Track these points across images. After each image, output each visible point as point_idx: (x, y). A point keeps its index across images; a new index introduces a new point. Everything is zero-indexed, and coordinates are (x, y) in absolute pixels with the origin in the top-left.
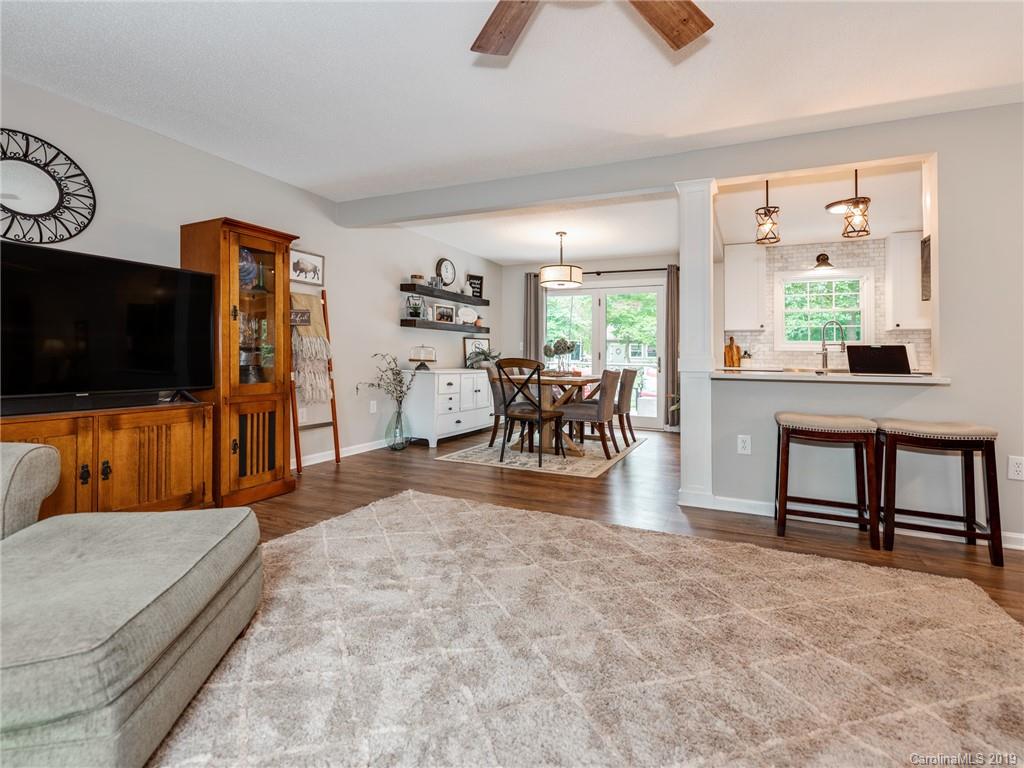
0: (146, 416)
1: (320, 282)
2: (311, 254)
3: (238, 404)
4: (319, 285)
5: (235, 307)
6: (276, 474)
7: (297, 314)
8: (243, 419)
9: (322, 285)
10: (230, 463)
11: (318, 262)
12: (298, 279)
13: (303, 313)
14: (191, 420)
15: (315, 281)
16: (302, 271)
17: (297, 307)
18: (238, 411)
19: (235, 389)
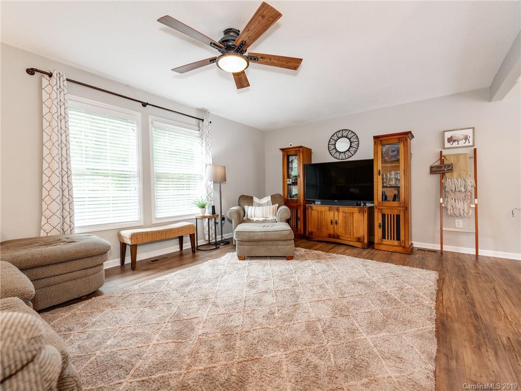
0: (347, 209)
1: (471, 144)
2: (463, 129)
3: (382, 209)
4: (471, 146)
5: (379, 170)
6: (400, 243)
7: (445, 167)
8: (384, 216)
9: (473, 146)
10: (378, 232)
11: (469, 133)
12: (452, 146)
13: (449, 166)
14: (359, 212)
15: (467, 144)
16: (454, 141)
17: (446, 162)
18: (381, 212)
19: (380, 203)
